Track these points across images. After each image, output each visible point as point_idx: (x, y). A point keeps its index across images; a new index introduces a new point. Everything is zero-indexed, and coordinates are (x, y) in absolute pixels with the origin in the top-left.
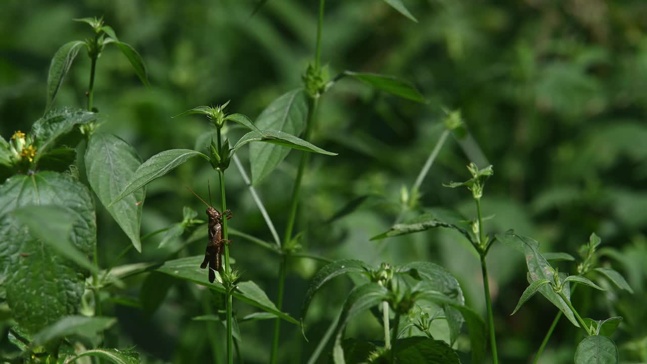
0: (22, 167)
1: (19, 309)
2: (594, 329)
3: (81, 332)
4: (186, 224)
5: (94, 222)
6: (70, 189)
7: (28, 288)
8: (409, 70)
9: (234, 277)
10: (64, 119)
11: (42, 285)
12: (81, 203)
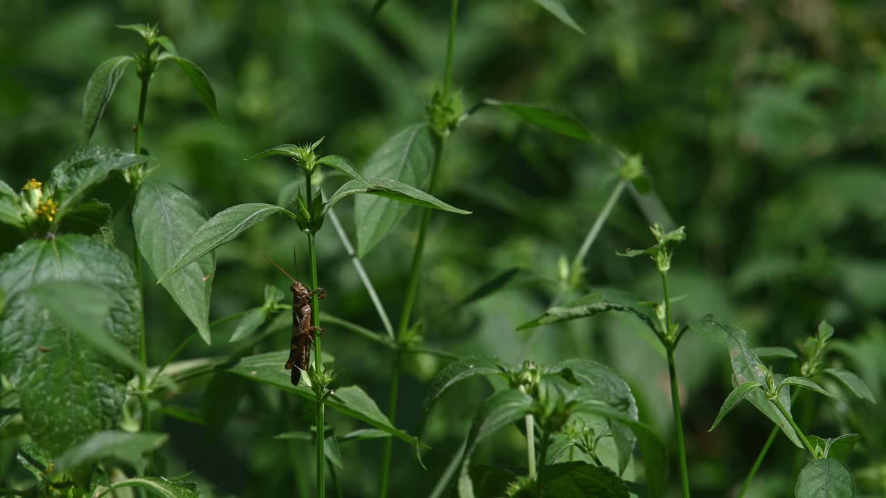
0: (39, 228)
1: (38, 424)
2: (821, 450)
3: (121, 454)
4: (269, 309)
5: (138, 304)
6: (105, 260)
7: (49, 394)
8: (566, 94)
9: (328, 378)
10: (96, 163)
11: (67, 390)
12: (120, 278)
